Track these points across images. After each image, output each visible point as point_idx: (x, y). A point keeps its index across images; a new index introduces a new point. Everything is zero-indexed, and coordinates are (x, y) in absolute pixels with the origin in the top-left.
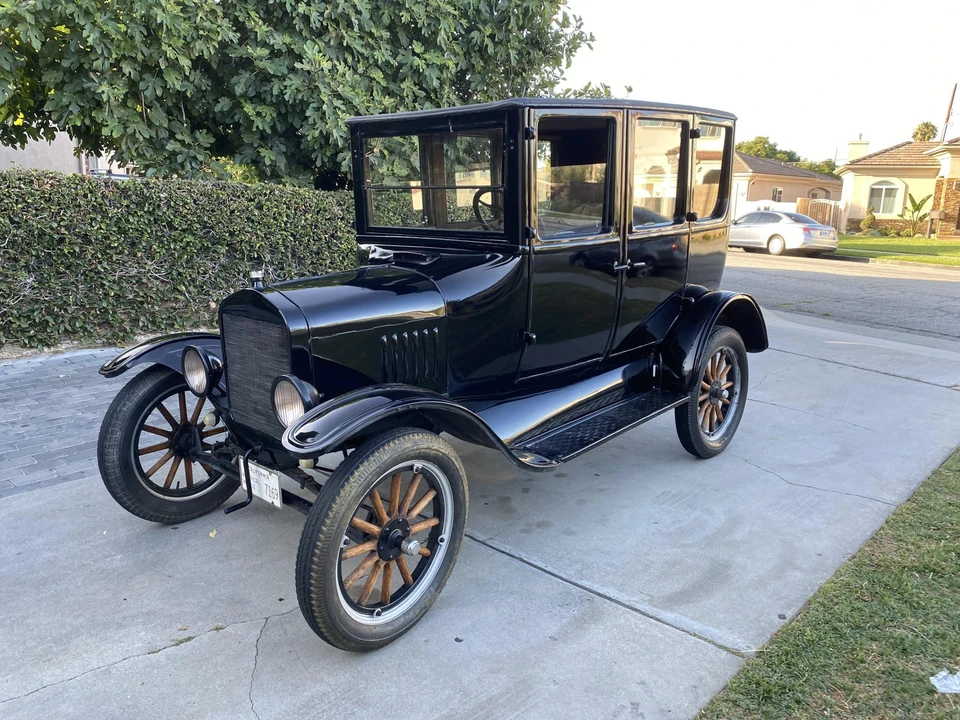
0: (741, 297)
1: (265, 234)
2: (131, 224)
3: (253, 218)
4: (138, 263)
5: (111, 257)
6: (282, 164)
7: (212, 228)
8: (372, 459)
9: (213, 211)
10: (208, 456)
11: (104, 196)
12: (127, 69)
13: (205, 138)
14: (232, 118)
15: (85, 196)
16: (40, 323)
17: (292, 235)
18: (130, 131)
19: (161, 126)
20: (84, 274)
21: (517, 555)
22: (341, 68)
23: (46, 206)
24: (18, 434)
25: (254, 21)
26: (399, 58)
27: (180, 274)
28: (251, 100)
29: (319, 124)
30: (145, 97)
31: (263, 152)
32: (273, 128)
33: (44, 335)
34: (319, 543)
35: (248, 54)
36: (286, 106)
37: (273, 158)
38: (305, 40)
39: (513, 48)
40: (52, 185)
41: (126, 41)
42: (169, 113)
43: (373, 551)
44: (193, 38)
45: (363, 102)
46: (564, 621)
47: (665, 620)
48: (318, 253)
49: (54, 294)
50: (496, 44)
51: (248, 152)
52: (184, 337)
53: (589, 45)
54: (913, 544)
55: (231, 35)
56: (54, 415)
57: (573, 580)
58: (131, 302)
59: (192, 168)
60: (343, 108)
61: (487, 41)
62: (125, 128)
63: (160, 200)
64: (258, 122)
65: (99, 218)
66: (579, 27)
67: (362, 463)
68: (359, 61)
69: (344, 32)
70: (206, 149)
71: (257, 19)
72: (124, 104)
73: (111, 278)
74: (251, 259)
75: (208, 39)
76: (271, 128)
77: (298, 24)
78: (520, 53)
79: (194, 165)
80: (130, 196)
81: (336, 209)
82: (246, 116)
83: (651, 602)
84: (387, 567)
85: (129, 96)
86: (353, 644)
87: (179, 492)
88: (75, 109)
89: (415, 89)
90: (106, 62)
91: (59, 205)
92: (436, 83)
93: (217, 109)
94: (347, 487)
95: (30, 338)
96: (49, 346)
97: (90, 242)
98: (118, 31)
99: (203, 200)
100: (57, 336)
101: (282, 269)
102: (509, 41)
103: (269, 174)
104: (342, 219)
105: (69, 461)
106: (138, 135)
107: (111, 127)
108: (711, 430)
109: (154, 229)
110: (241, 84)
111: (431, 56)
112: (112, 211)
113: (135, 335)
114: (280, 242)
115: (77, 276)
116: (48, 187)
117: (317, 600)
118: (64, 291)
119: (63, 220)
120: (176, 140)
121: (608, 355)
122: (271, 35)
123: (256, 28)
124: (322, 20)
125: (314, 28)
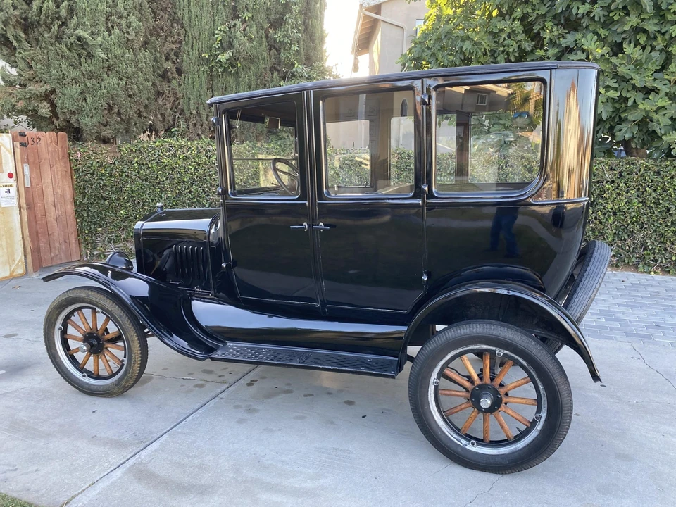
47: (113, 472)
57: (169, 433)
77: (585, 22)
83: (138, 464)
121: (324, 304)
122: (563, 37)
123: (546, 35)
124: (606, 14)
125: (602, 21)
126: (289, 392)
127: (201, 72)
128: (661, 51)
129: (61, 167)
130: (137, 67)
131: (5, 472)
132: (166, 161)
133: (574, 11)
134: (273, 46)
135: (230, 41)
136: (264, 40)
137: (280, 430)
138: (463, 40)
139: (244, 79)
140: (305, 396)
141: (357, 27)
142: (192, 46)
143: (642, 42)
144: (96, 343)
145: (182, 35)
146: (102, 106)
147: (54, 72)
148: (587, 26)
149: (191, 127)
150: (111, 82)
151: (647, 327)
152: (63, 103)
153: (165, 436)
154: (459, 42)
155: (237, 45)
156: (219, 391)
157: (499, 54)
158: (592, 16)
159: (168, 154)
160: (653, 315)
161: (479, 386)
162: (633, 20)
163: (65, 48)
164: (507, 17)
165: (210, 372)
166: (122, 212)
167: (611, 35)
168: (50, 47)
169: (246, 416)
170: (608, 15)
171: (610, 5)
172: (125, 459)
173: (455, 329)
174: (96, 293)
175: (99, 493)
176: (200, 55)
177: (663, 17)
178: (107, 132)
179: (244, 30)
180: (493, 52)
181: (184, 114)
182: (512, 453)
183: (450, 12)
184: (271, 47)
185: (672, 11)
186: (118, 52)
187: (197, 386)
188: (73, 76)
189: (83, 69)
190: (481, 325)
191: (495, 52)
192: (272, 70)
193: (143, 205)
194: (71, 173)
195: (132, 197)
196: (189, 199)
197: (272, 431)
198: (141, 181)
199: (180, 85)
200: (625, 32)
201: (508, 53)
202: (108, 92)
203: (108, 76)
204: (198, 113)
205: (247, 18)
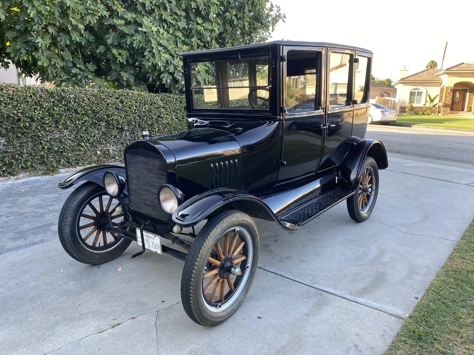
0: (377, 142)
1: (125, 116)
2: (55, 111)
3: (118, 107)
4: (60, 132)
5: (45, 128)
6: (132, 80)
7: (98, 113)
8: (218, 226)
9: (98, 104)
10: (116, 229)
11: (41, 97)
12: (51, 30)
13: (92, 67)
14: (106, 56)
15: (31, 97)
16: (9, 164)
17: (139, 116)
18: (53, 63)
19: (69, 60)
20: (31, 137)
21: (279, 274)
22: (161, 31)
23: (10, 102)
24: (4, 222)
25: (117, 6)
26: (190, 26)
27: (81, 137)
28: (116, 47)
29: (151, 59)
30: (60, 45)
31: (123, 74)
32: (127, 61)
33: (11, 170)
34: (194, 271)
35: (114, 23)
36: (134, 50)
37: (128, 77)
38: (143, 16)
39: (246, 21)
40: (13, 91)
41: (50, 15)
42: (72, 54)
43: (217, 274)
44: (85, 14)
45: (173, 48)
46: (311, 306)
47: (360, 302)
48: (151, 125)
49: (16, 148)
50: (238, 19)
51: (114, 73)
52: (102, 167)
53: (283, 20)
54: (469, 260)
55: (105, 13)
56: (22, 211)
57: (310, 285)
58: (56, 152)
59: (86, 82)
60: (163, 51)
61: (234, 18)
62: (50, 61)
63: (71, 99)
64: (120, 59)
65: (38, 108)
66: (278, 11)
67: (213, 228)
68: (170, 27)
69: (162, 12)
70: (92, 72)
71: (118, 5)
72: (49, 49)
73: (46, 140)
74: (117, 128)
75: (93, 15)
76: (126, 61)
77: (139, 8)
78: (249, 24)
79: (86, 80)
80: (54, 96)
81: (160, 102)
82: (113, 55)
83: (351, 294)
84: (223, 282)
85: (51, 44)
86: (209, 323)
87: (100, 248)
88: (23, 51)
89: (199, 41)
90: (40, 26)
91: (17, 101)
92: (209, 39)
93: (98, 51)
94: (207, 242)
95: (4, 171)
96: (13, 175)
97: (34, 121)
98: (46, 10)
99: (93, 99)
100: (18, 170)
101: (133, 134)
102: (244, 18)
103: (125, 85)
104: (163, 108)
105: (35, 234)
106: (57, 65)
107: (42, 60)
108: (362, 208)
109: (68, 114)
110: (110, 39)
111: (206, 25)
112: (45, 105)
113: (59, 168)
114: (133, 119)
115: (28, 138)
116: (11, 92)
117: (193, 301)
118: (21, 146)
119: (19, 109)
120: (77, 67)
121: (316, 172)
122: (126, 14)
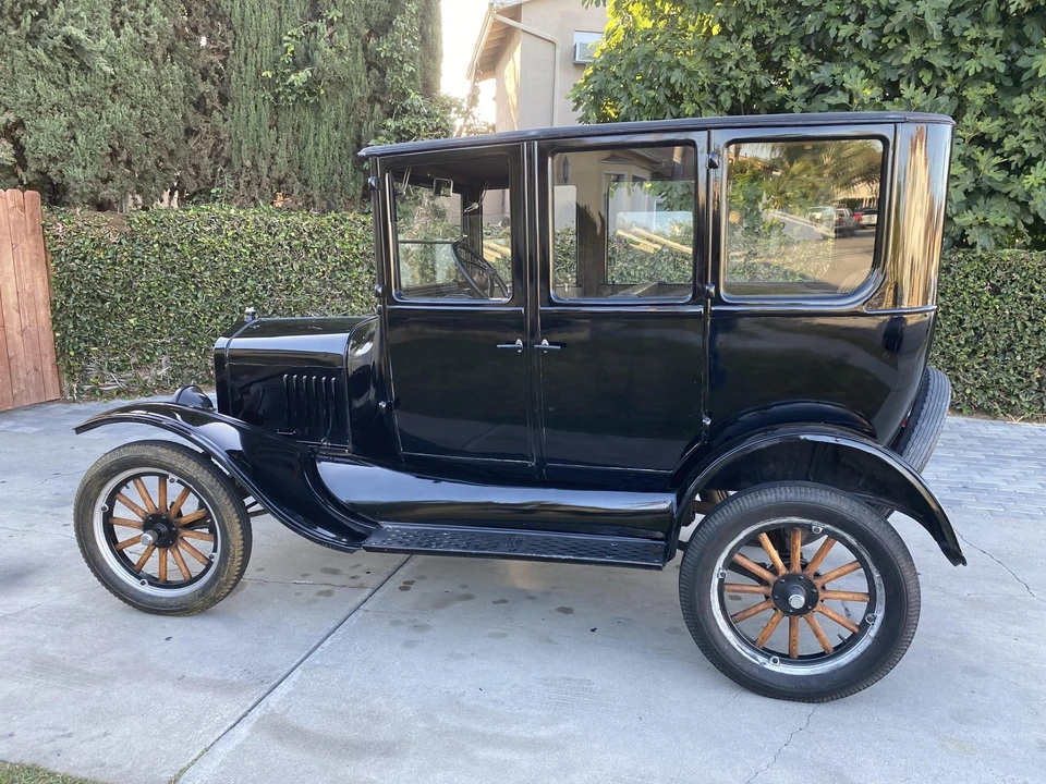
21: (339, 629)
47: (232, 730)
57: (301, 666)
77: (847, 49)
121: (542, 461)
122: (815, 69)
123: (792, 65)
124: (877, 39)
125: (871, 48)
126: (468, 597)
127: (260, 100)
128: (951, 95)
129: (30, 247)
130: (159, 89)
131: (53, 740)
132: (205, 240)
133: (832, 33)
134: (374, 64)
135: (307, 54)
136: (360, 54)
137: (473, 654)
138: (671, 68)
139: (328, 114)
140: (495, 603)
141: (480, 38)
142: (246, 59)
143: (925, 81)
144: (164, 529)
145: (230, 41)
146: (102, 150)
147: (22, 92)
148: (850, 55)
149: (242, 187)
150: (119, 111)
151: (952, 489)
152: (36, 143)
153: (298, 672)
154: (664, 69)
155: (319, 60)
156: (359, 599)
157: (722, 91)
158: (857, 40)
159: (208, 229)
160: (954, 472)
161: (785, 577)
162: (914, 50)
163: (42, 54)
164: (734, 36)
165: (335, 572)
166: (132, 321)
167: (883, 70)
168: (18, 52)
169: (414, 636)
170: (880, 41)
171: (883, 27)
172: (245, 710)
173: (753, 494)
174: (170, 451)
175: (223, 763)
176: (258, 73)
177: (954, 47)
178: (107, 193)
179: (331, 36)
180: (714, 88)
181: (232, 167)
182: (834, 672)
183: (649, 24)
184: (370, 66)
185: (969, 39)
186: (132, 63)
187: (320, 593)
188: (55, 99)
189: (73, 89)
190: (793, 488)
191: (716, 87)
192: (373, 100)
193: (168, 310)
194: (46, 257)
195: (149, 297)
196: (241, 302)
197: (460, 656)
198: (164, 272)
199: (225, 120)
200: (903, 65)
201: (735, 90)
202: (113, 127)
203: (113, 102)
204: (255, 166)
205: (335, 19)
